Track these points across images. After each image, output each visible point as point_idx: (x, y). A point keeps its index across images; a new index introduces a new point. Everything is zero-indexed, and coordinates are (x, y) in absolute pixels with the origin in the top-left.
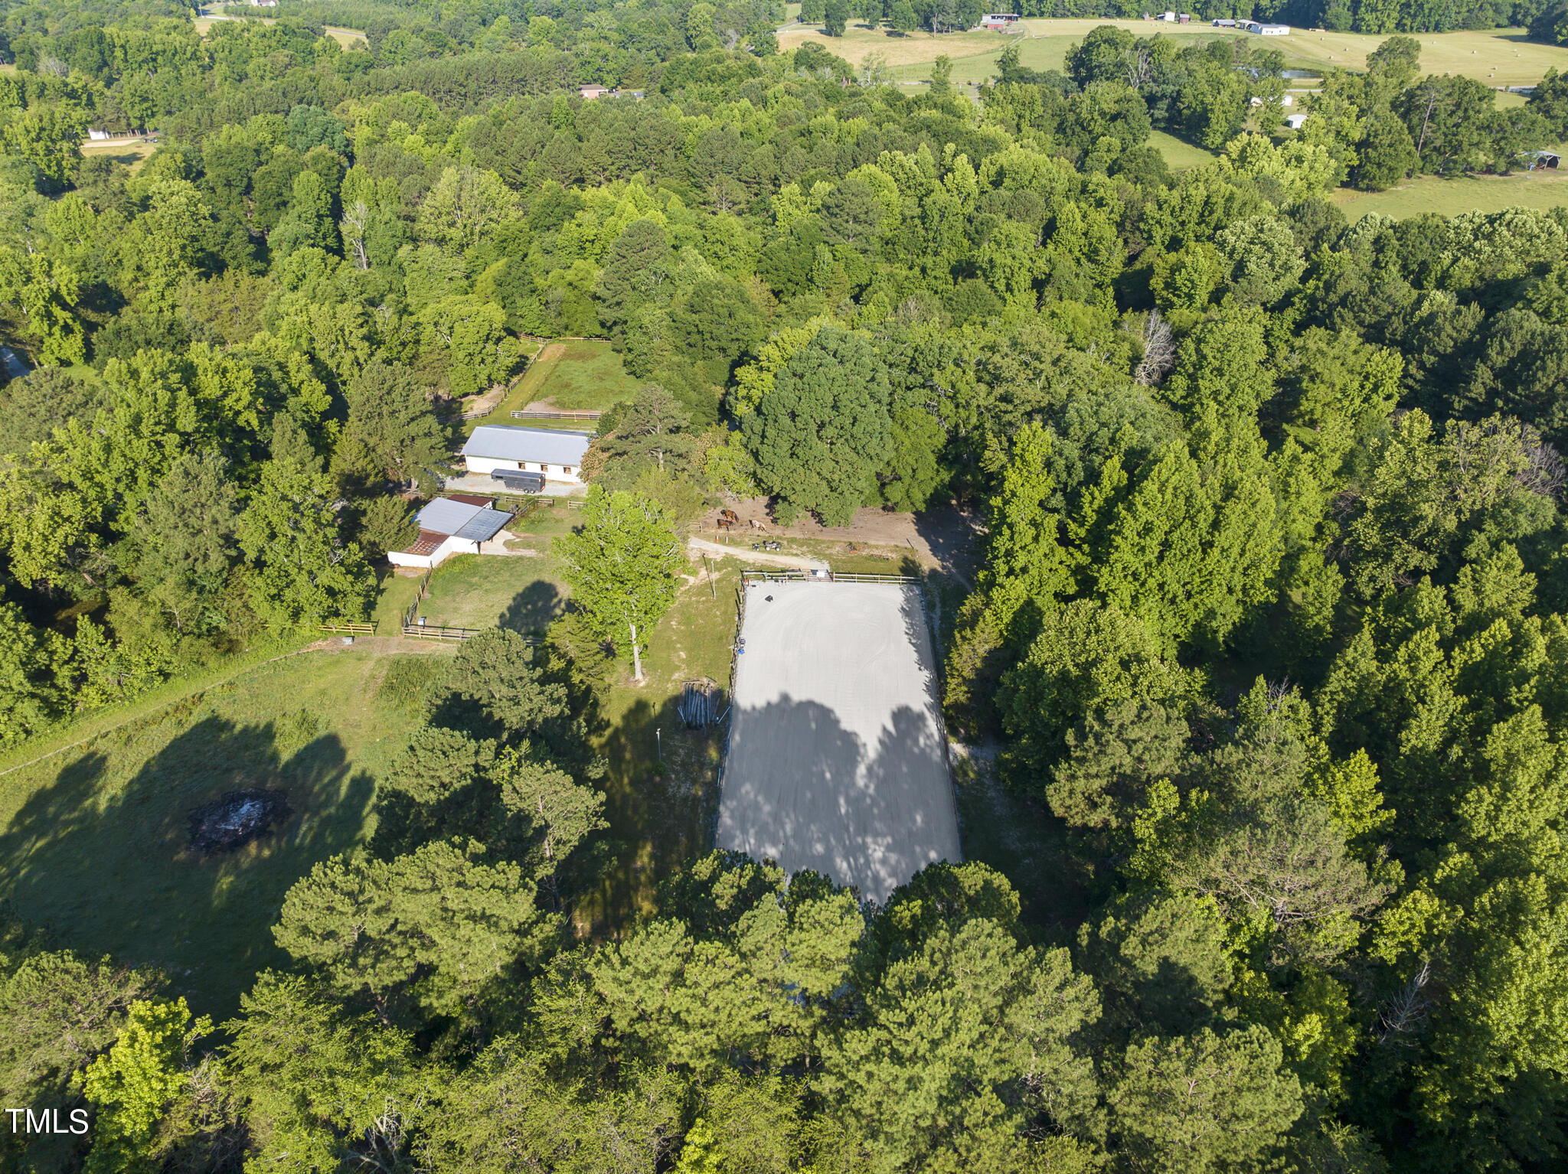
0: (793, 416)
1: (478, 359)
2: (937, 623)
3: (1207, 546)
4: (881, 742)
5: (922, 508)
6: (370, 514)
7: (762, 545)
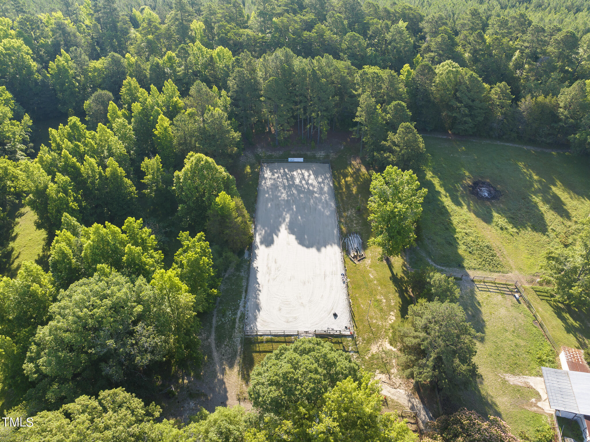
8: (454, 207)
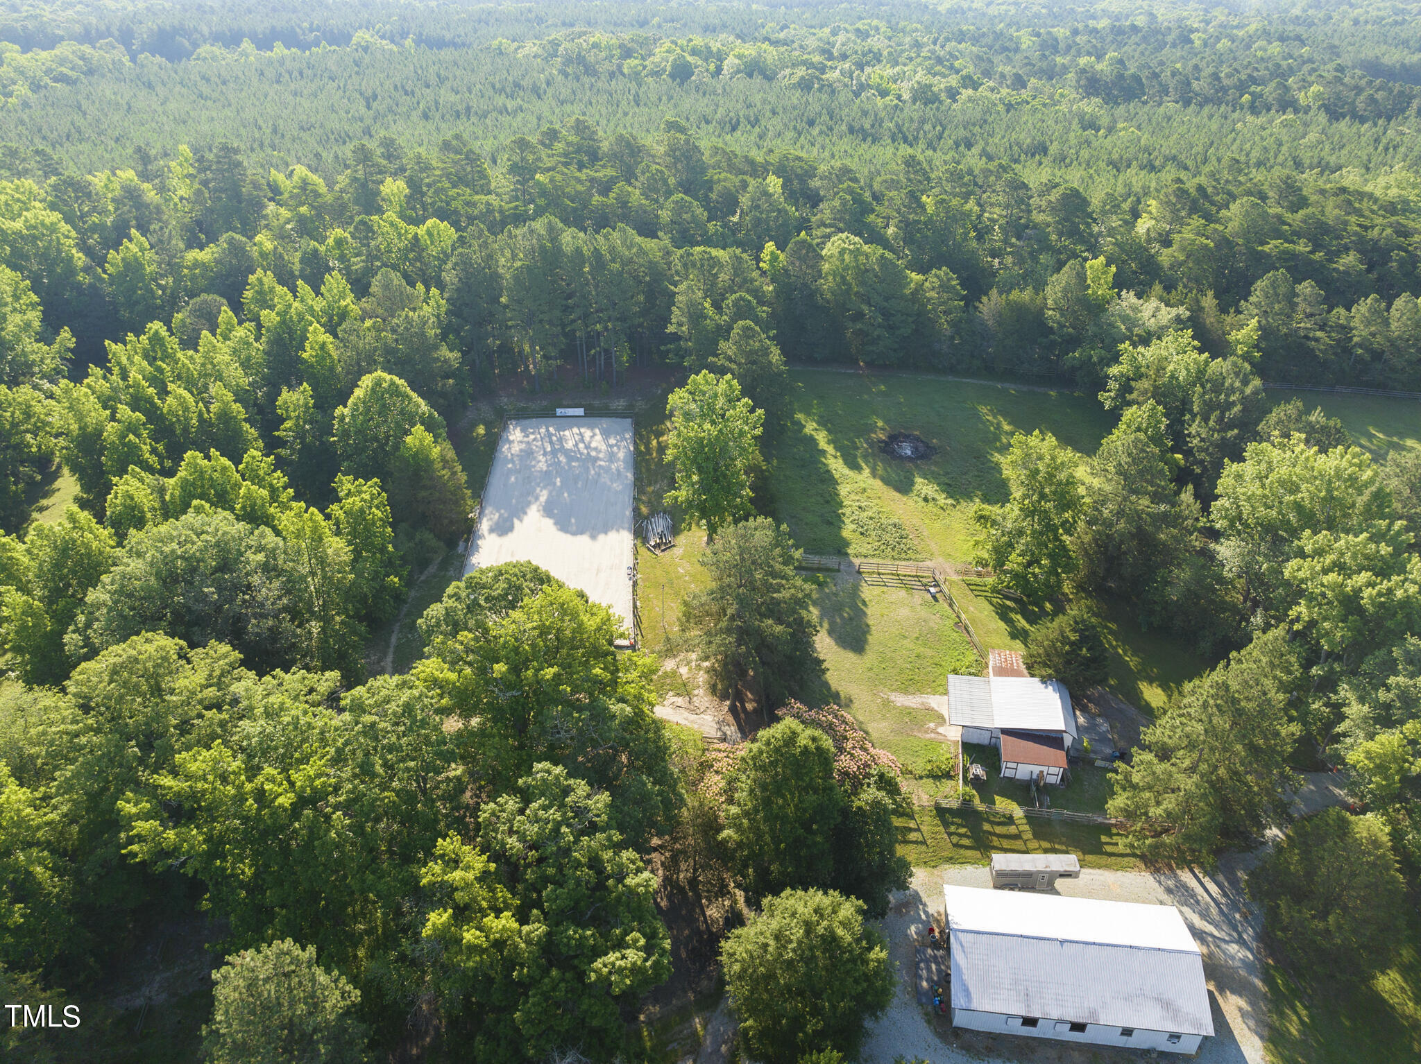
8: (846, 471)
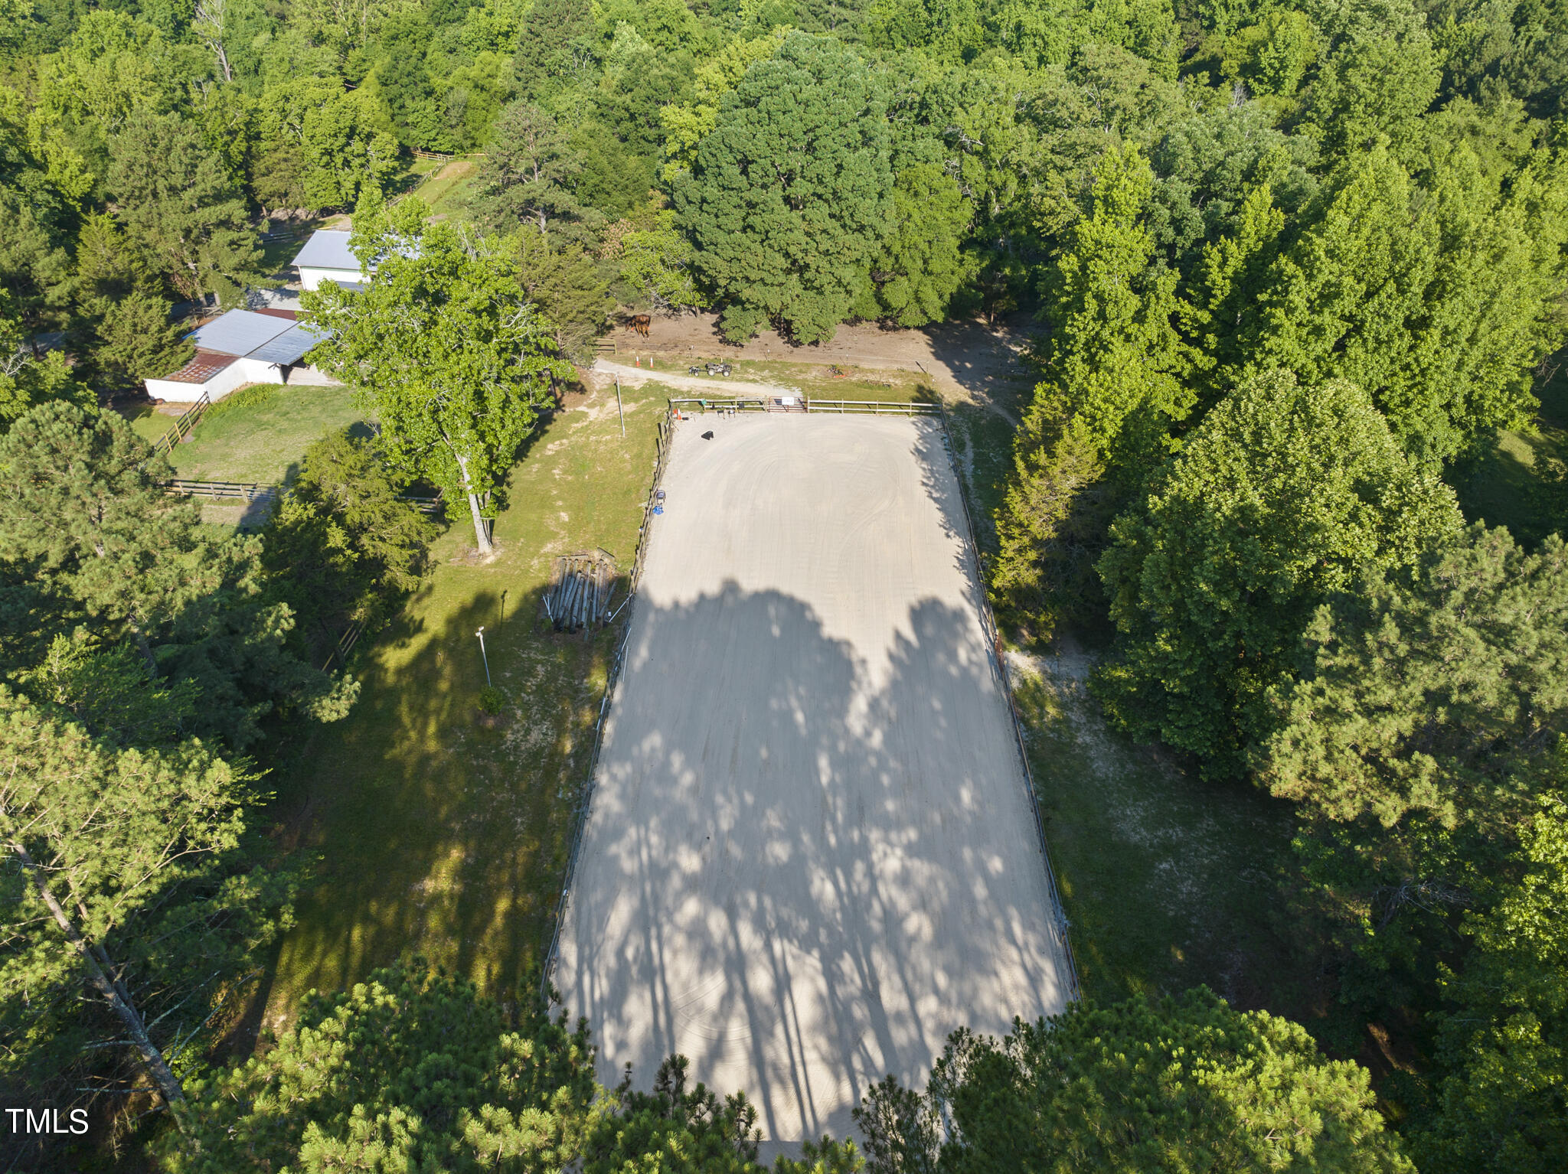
0: (745, 164)
1: (339, 160)
2: (969, 468)
3: (1417, 325)
4: (892, 657)
5: (940, 317)
6: (109, 319)
7: (704, 369)
